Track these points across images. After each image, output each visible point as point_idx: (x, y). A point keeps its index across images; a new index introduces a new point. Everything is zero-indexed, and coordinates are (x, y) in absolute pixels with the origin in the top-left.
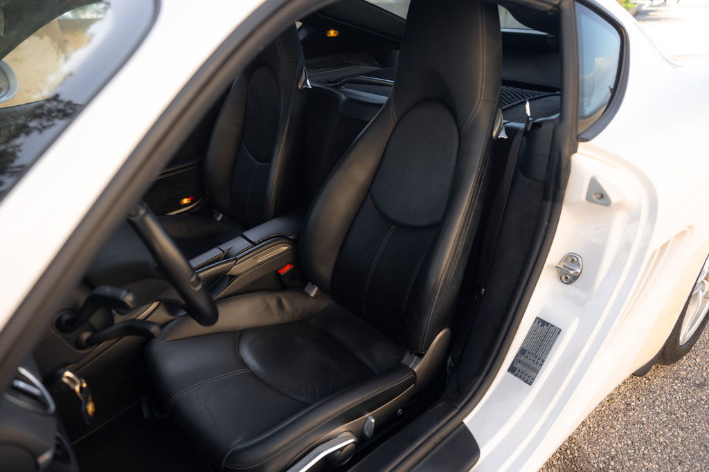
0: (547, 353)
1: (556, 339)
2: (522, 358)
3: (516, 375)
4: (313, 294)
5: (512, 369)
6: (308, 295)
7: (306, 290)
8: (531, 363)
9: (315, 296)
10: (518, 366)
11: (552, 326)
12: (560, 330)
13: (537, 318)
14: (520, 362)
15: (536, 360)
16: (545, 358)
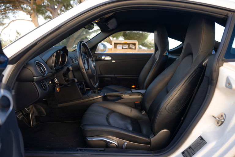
0: (198, 151)
1: (203, 146)
2: (188, 150)
3: (183, 155)
4: (143, 113)
5: (183, 153)
6: (142, 113)
7: (142, 112)
8: (190, 153)
9: (143, 114)
10: (186, 152)
11: (204, 140)
12: (206, 143)
13: (200, 136)
14: (187, 151)
15: (193, 152)
16: (196, 152)
